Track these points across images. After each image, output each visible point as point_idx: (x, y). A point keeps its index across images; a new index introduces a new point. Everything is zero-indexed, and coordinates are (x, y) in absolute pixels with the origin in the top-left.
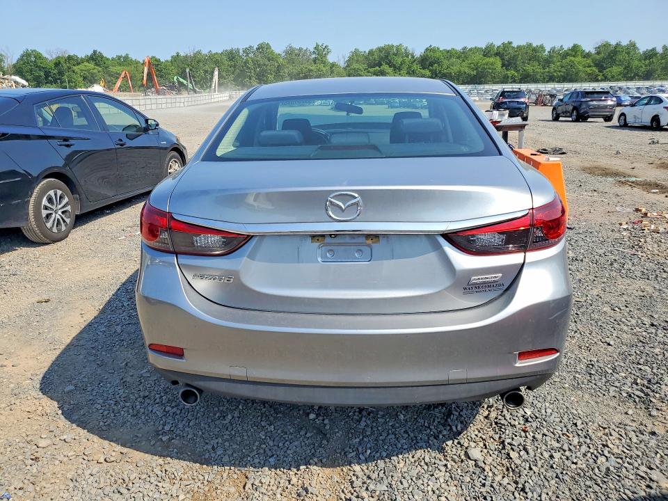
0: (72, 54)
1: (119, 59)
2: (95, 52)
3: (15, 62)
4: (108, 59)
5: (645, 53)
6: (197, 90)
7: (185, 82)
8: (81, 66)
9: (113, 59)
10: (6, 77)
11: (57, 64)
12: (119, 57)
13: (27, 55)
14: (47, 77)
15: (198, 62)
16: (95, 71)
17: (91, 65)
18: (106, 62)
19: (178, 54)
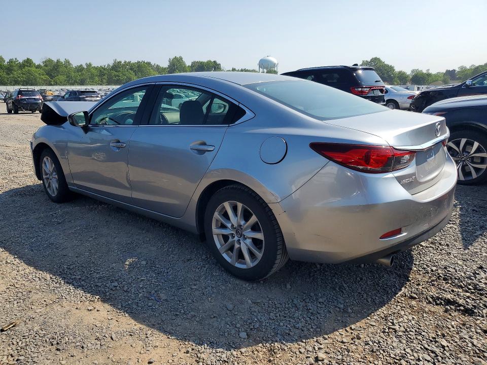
5: (76, 68)
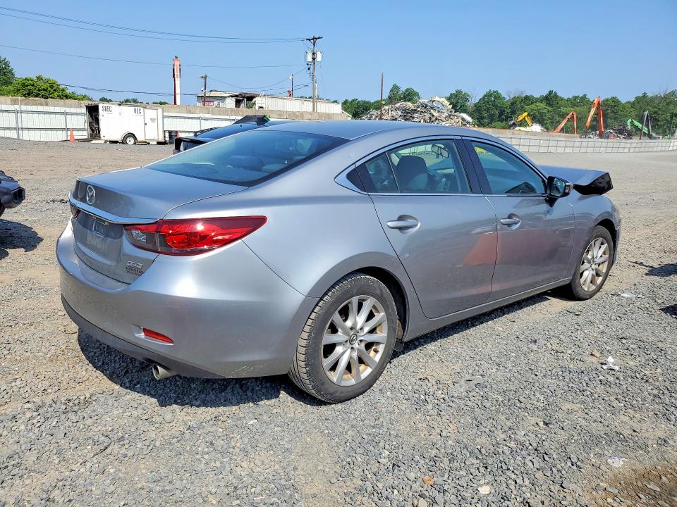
0: (529, 95)
1: (575, 100)
2: (551, 92)
3: (477, 101)
4: (562, 99)
6: (654, 135)
7: (640, 126)
8: (533, 106)
9: (569, 100)
10: (456, 114)
11: (513, 103)
12: (576, 98)
13: (489, 95)
14: (500, 116)
15: (668, 104)
16: (545, 111)
17: (542, 105)
18: (560, 102)
19: (645, 94)
